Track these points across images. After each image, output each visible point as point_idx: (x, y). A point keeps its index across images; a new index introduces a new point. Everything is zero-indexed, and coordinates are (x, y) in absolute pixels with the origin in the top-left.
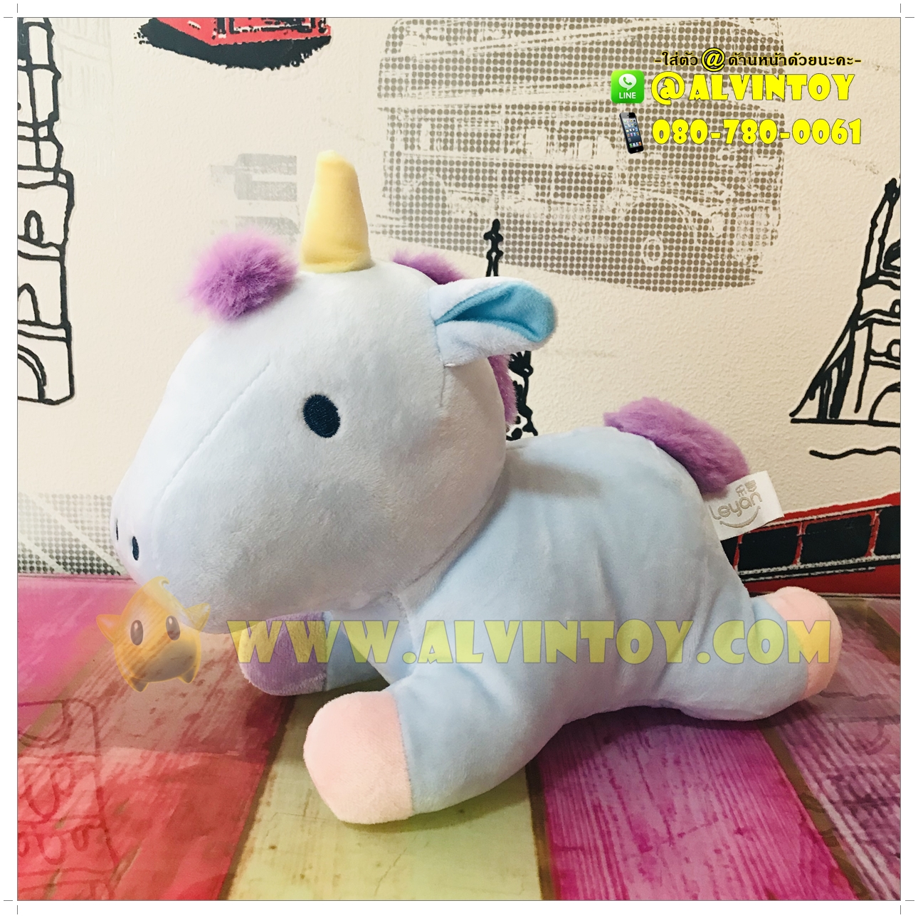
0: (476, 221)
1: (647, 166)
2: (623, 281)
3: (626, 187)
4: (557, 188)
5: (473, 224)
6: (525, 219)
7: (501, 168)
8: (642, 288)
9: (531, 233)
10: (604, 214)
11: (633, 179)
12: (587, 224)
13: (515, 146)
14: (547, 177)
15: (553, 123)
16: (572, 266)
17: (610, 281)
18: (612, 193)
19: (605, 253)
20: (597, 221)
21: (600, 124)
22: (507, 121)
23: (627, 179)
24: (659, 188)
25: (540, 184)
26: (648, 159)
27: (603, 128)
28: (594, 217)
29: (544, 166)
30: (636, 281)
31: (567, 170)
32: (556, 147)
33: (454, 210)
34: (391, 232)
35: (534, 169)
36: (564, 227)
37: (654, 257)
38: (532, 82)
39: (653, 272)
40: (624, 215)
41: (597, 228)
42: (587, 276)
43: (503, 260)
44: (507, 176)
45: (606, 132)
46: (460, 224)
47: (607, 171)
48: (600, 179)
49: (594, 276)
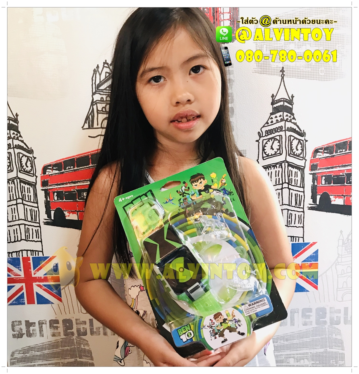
0: (278, 68)
2: (315, 79)
5: (277, 68)
6: (290, 66)
8: (320, 80)
12: (305, 66)
17: (312, 79)
22: (284, 43)
32: (297, 48)
33: (272, 65)
34: (257, 72)
36: (300, 67)
37: (322, 73)
39: (322, 76)
41: (308, 67)
42: (306, 79)
43: (285, 76)
46: (274, 69)
49: (308, 79)
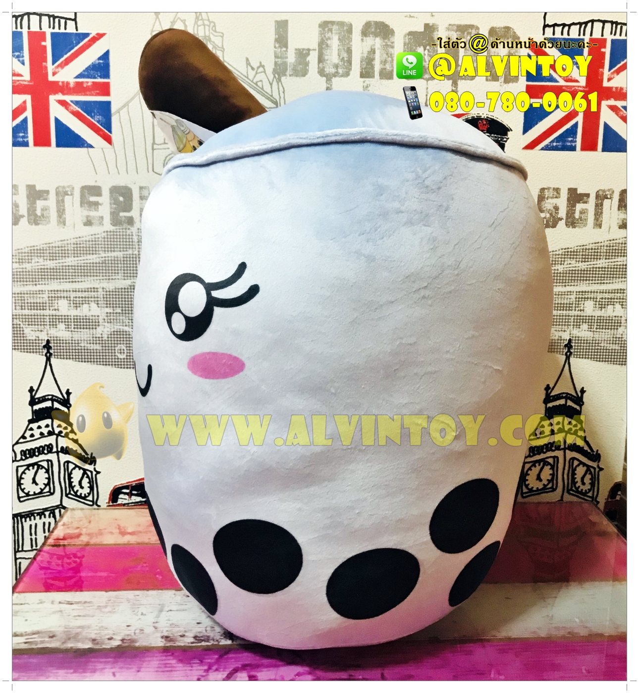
0: (39, 340)
1: (115, 315)
2: (109, 365)
3: (106, 324)
4: (74, 325)
5: (37, 342)
6: (61, 339)
7: (48, 317)
9: (64, 345)
10: (97, 336)
11: (109, 321)
12: (90, 340)
13: (53, 308)
14: (69, 320)
15: (70, 297)
16: (85, 358)
17: (103, 365)
18: (100, 327)
19: (99, 353)
20: (94, 339)
21: (91, 297)
22: (49, 297)
23: (106, 321)
24: (121, 324)
25: (67, 323)
26: (115, 312)
27: (93, 299)
28: (93, 337)
29: (68, 316)
30: (115, 365)
31: (79, 317)
32: (72, 308)
33: (28, 335)
35: (63, 317)
36: (80, 342)
37: (122, 354)
38: (59, 280)
39: (123, 360)
40: (107, 336)
41: (95, 342)
43: (53, 357)
44: (51, 320)
45: (94, 301)
46: (31, 341)
47: (97, 317)
48: (94, 321)
